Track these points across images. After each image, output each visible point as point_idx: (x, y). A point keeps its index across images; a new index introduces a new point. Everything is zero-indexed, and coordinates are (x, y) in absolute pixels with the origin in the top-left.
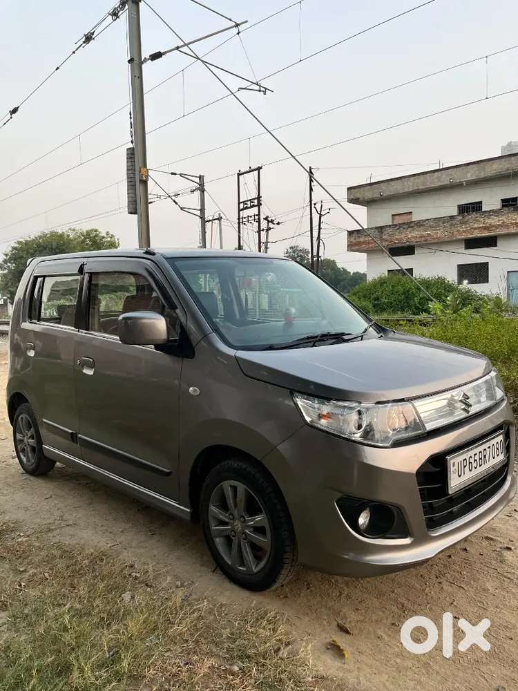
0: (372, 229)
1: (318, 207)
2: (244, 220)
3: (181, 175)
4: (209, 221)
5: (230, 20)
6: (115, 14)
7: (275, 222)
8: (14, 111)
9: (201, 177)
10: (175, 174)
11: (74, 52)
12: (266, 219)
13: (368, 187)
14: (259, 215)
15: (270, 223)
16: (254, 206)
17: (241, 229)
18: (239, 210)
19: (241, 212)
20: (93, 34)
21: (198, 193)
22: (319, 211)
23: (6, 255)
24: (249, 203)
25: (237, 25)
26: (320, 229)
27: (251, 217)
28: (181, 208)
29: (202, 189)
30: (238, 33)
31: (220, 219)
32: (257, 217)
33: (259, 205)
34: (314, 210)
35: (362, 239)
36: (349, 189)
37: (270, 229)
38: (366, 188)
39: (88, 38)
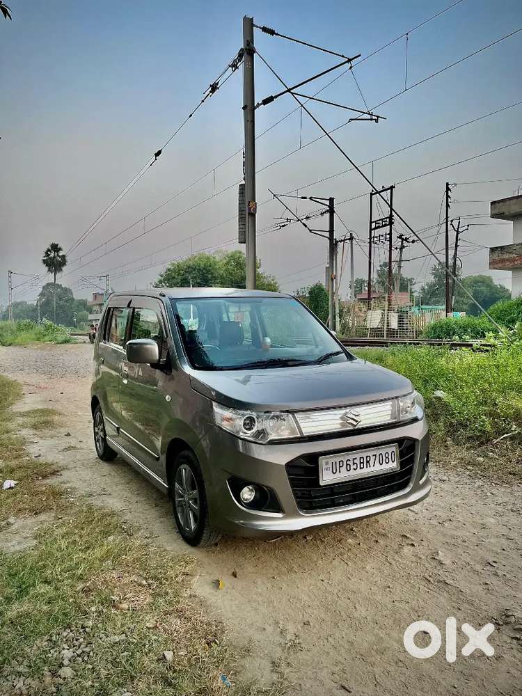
0: (517, 245)
1: (455, 224)
2: (376, 239)
3: (311, 198)
4: (341, 241)
5: (343, 56)
6: (234, 66)
7: (411, 240)
8: (158, 154)
9: (331, 200)
10: (305, 198)
11: (203, 101)
12: (400, 237)
13: (515, 201)
14: (390, 234)
15: (404, 242)
16: (385, 225)
17: (372, 249)
18: (371, 230)
19: (373, 232)
20: (217, 84)
21: (327, 215)
22: (456, 227)
23: (162, 276)
24: (381, 222)
25: (349, 60)
26: (457, 246)
27: (382, 236)
28: (310, 231)
29: (331, 211)
30: (351, 68)
31: (351, 239)
32: (388, 236)
33: (391, 223)
34: (450, 227)
35: (506, 256)
36: (493, 203)
37: (404, 247)
38: (512, 202)
39: (214, 88)
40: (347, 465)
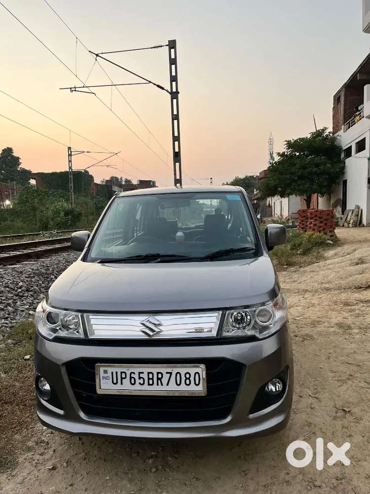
40: (131, 378)
